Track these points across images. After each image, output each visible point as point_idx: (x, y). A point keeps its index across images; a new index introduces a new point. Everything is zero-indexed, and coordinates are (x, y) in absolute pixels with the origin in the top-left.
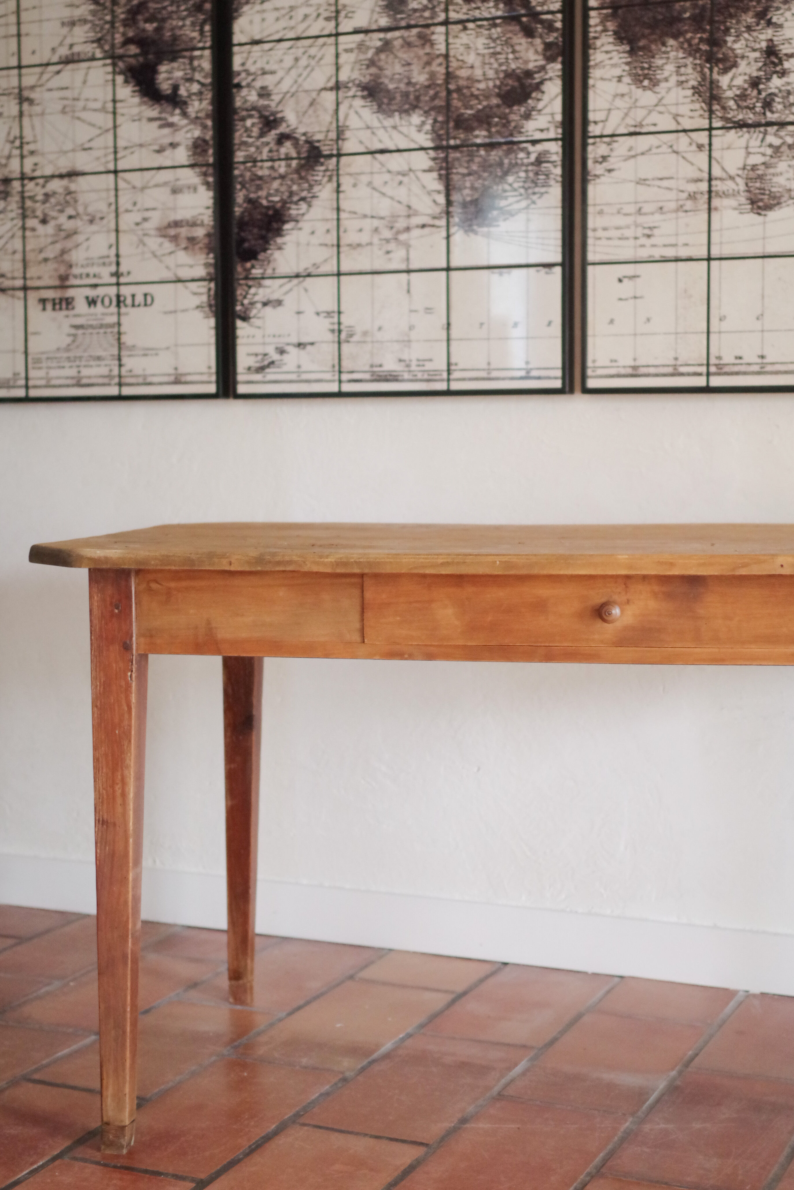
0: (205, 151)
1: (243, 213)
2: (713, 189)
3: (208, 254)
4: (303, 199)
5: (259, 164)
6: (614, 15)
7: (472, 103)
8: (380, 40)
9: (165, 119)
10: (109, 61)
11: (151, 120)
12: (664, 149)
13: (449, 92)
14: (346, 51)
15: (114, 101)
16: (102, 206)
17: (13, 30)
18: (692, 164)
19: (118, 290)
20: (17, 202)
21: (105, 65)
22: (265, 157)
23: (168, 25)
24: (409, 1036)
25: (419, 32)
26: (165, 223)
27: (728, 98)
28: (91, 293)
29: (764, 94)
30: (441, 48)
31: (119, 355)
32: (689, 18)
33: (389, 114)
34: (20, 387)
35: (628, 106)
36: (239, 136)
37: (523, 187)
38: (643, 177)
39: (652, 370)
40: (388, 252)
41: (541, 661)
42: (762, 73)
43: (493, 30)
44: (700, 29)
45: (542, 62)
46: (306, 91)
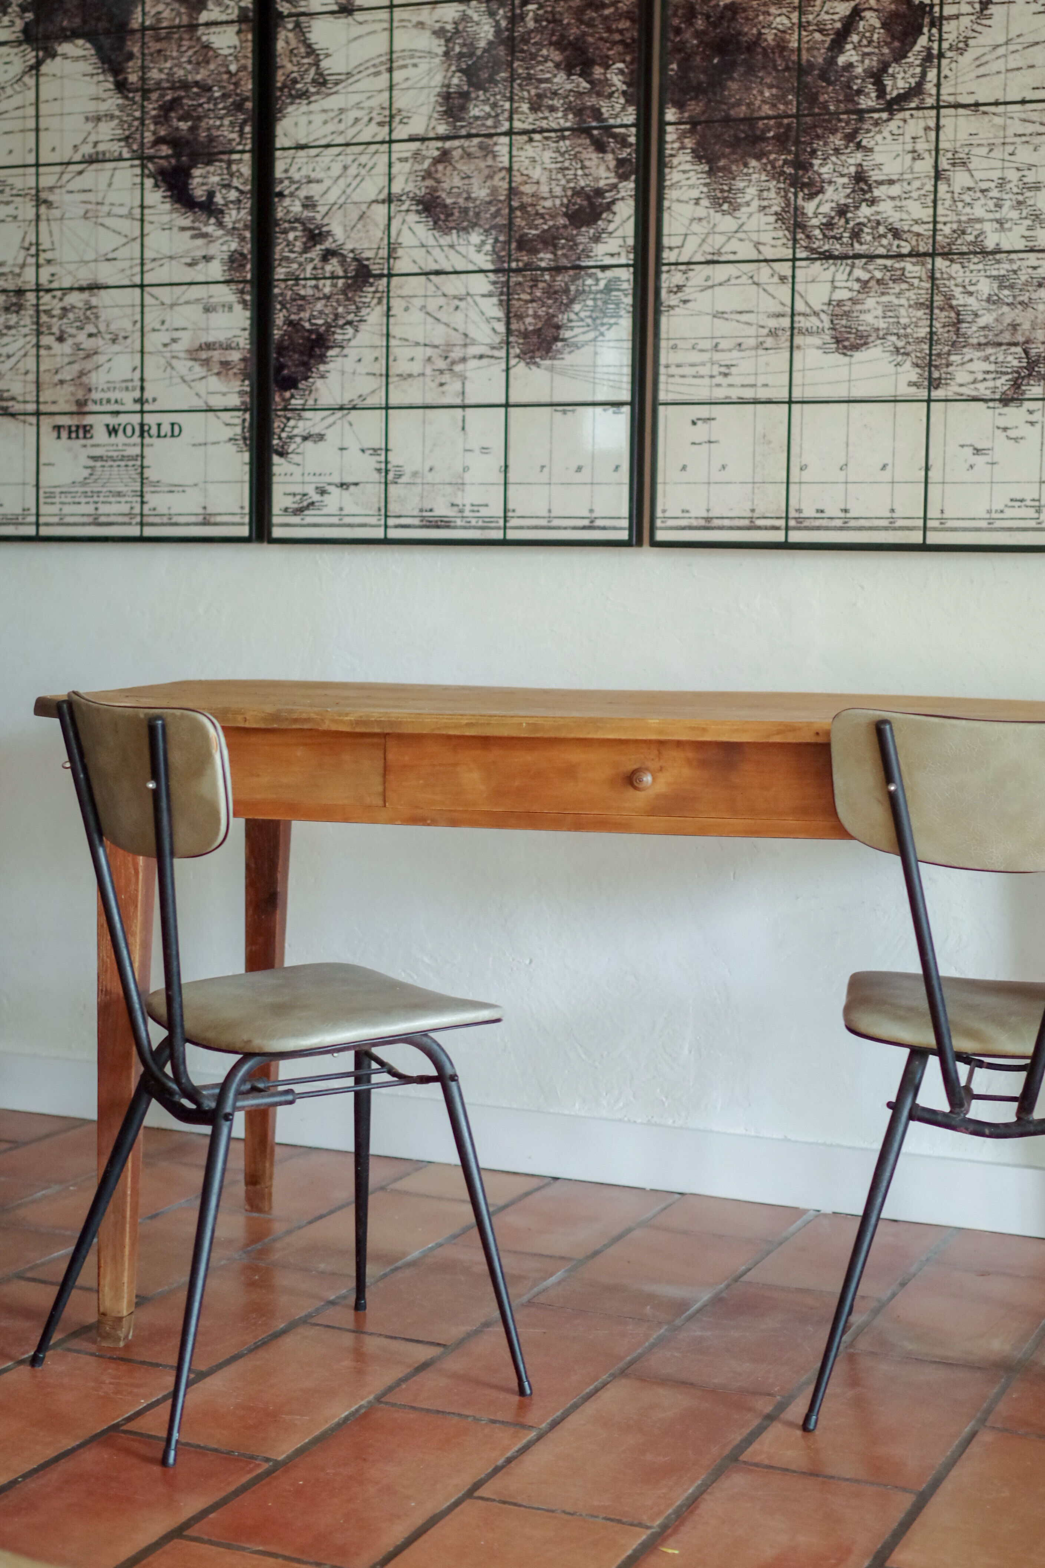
0: (243, 266)
1: (283, 336)
2: (796, 325)
3: (243, 381)
4: (350, 323)
5: (302, 282)
6: (692, 131)
7: (536, 222)
8: (438, 149)
9: (198, 229)
10: (137, 162)
11: (183, 229)
12: (744, 279)
13: (512, 209)
14: (400, 160)
15: (142, 207)
16: (127, 324)
17: (32, 124)
18: (774, 297)
19: (142, 418)
20: (31, 317)
21: (132, 166)
22: (308, 276)
23: (203, 124)
24: (440, 1245)
25: (481, 142)
26: (196, 345)
27: (813, 226)
28: (112, 421)
29: (852, 224)
30: (505, 161)
31: (142, 491)
32: (773, 137)
33: (447, 231)
34: (30, 524)
35: (706, 231)
36: (280, 250)
37: (590, 317)
38: (721, 310)
39: (726, 523)
40: (442, 385)
41: (569, 830)
42: (850, 201)
43: (561, 143)
44: (784, 150)
45: (615, 181)
46: (355, 203)
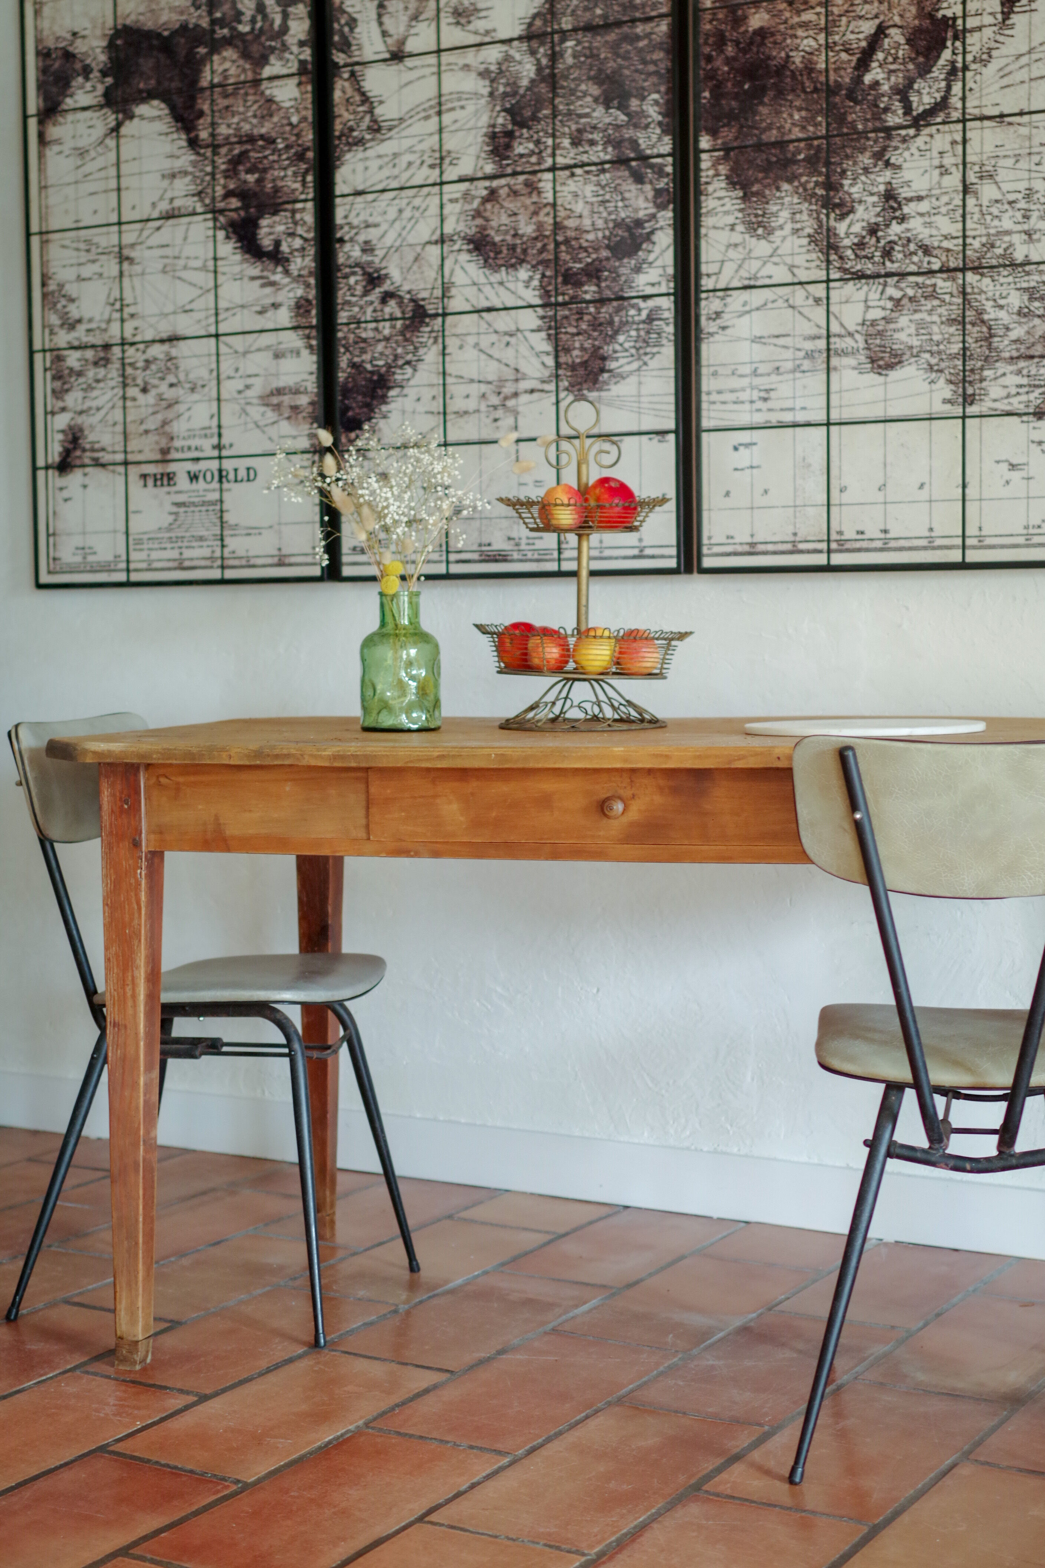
0: (308, 311)
1: (347, 378)
2: (832, 346)
3: (312, 424)
4: (408, 363)
5: (363, 325)
6: (726, 158)
7: (580, 256)
8: (486, 188)
9: (267, 278)
10: (210, 216)
11: (253, 278)
12: (780, 303)
13: (557, 244)
14: (451, 201)
15: (215, 259)
16: (204, 373)
17: (113, 184)
18: (809, 320)
19: (220, 464)
20: (118, 370)
21: (206, 220)
22: (369, 318)
23: (269, 176)
24: (486, 1273)
25: (526, 180)
26: (268, 391)
27: (845, 247)
28: (193, 467)
29: (883, 242)
30: (549, 197)
31: (222, 535)
32: (803, 160)
33: (496, 269)
34: (121, 570)
35: (741, 257)
36: (342, 295)
37: (634, 347)
38: (758, 335)
39: (770, 548)
40: (496, 420)
41: (547, 859)
42: (881, 219)
43: (602, 177)
44: (815, 172)
45: (653, 210)
46: (410, 245)
